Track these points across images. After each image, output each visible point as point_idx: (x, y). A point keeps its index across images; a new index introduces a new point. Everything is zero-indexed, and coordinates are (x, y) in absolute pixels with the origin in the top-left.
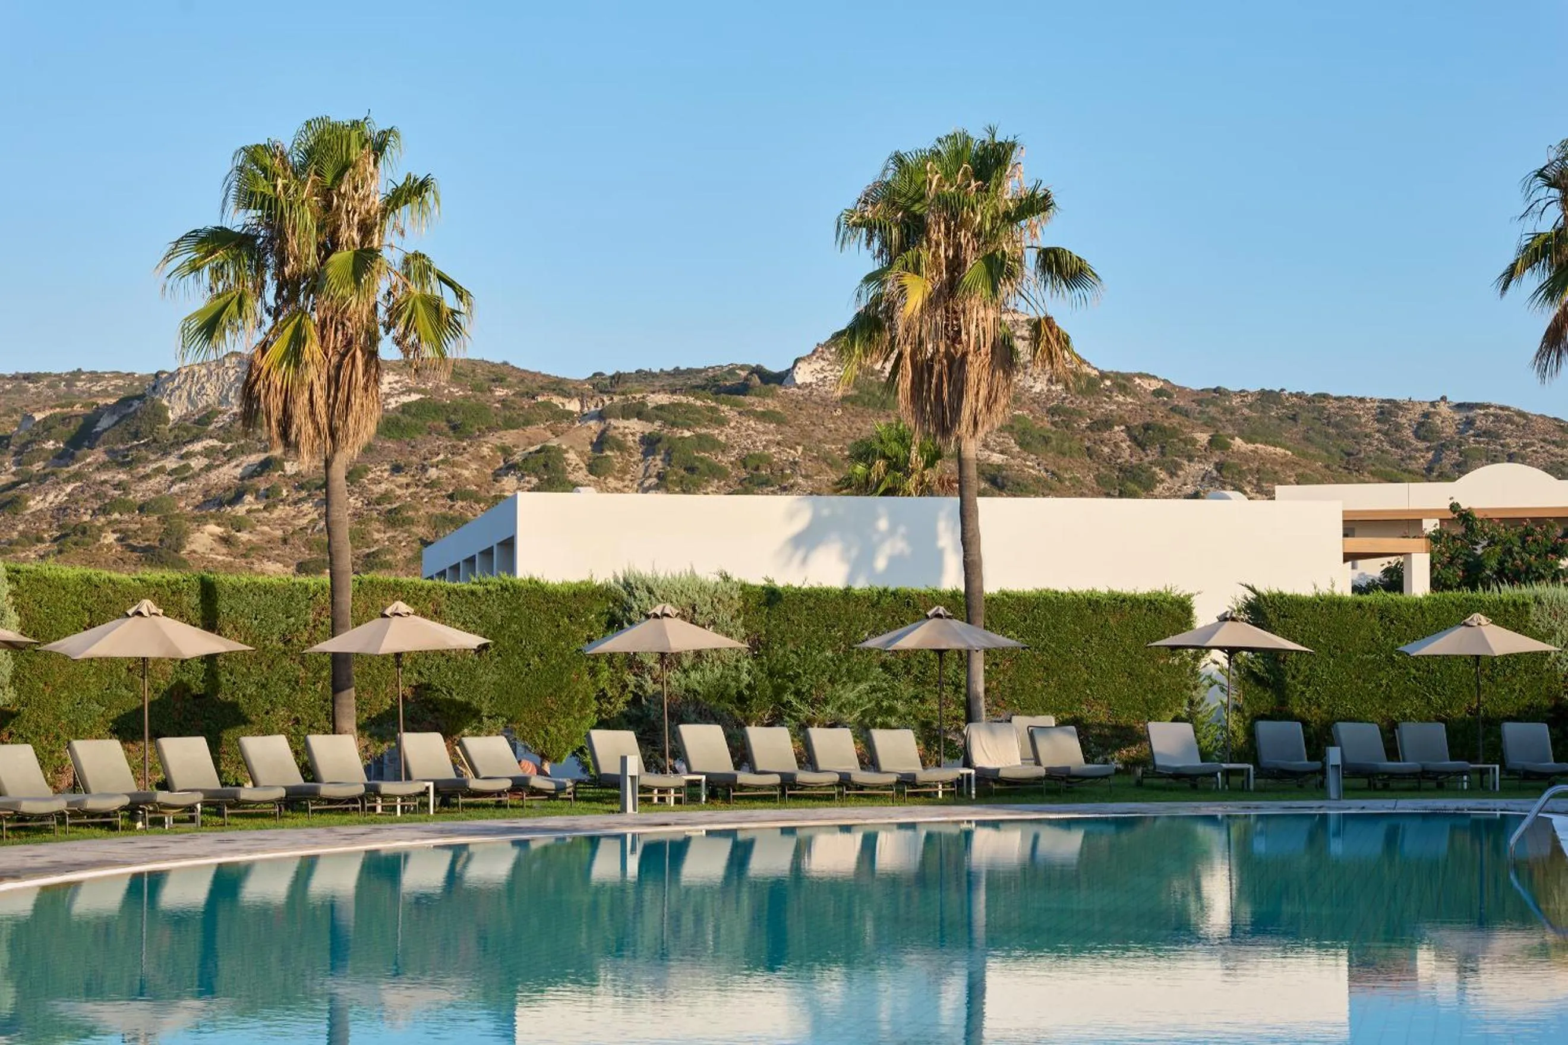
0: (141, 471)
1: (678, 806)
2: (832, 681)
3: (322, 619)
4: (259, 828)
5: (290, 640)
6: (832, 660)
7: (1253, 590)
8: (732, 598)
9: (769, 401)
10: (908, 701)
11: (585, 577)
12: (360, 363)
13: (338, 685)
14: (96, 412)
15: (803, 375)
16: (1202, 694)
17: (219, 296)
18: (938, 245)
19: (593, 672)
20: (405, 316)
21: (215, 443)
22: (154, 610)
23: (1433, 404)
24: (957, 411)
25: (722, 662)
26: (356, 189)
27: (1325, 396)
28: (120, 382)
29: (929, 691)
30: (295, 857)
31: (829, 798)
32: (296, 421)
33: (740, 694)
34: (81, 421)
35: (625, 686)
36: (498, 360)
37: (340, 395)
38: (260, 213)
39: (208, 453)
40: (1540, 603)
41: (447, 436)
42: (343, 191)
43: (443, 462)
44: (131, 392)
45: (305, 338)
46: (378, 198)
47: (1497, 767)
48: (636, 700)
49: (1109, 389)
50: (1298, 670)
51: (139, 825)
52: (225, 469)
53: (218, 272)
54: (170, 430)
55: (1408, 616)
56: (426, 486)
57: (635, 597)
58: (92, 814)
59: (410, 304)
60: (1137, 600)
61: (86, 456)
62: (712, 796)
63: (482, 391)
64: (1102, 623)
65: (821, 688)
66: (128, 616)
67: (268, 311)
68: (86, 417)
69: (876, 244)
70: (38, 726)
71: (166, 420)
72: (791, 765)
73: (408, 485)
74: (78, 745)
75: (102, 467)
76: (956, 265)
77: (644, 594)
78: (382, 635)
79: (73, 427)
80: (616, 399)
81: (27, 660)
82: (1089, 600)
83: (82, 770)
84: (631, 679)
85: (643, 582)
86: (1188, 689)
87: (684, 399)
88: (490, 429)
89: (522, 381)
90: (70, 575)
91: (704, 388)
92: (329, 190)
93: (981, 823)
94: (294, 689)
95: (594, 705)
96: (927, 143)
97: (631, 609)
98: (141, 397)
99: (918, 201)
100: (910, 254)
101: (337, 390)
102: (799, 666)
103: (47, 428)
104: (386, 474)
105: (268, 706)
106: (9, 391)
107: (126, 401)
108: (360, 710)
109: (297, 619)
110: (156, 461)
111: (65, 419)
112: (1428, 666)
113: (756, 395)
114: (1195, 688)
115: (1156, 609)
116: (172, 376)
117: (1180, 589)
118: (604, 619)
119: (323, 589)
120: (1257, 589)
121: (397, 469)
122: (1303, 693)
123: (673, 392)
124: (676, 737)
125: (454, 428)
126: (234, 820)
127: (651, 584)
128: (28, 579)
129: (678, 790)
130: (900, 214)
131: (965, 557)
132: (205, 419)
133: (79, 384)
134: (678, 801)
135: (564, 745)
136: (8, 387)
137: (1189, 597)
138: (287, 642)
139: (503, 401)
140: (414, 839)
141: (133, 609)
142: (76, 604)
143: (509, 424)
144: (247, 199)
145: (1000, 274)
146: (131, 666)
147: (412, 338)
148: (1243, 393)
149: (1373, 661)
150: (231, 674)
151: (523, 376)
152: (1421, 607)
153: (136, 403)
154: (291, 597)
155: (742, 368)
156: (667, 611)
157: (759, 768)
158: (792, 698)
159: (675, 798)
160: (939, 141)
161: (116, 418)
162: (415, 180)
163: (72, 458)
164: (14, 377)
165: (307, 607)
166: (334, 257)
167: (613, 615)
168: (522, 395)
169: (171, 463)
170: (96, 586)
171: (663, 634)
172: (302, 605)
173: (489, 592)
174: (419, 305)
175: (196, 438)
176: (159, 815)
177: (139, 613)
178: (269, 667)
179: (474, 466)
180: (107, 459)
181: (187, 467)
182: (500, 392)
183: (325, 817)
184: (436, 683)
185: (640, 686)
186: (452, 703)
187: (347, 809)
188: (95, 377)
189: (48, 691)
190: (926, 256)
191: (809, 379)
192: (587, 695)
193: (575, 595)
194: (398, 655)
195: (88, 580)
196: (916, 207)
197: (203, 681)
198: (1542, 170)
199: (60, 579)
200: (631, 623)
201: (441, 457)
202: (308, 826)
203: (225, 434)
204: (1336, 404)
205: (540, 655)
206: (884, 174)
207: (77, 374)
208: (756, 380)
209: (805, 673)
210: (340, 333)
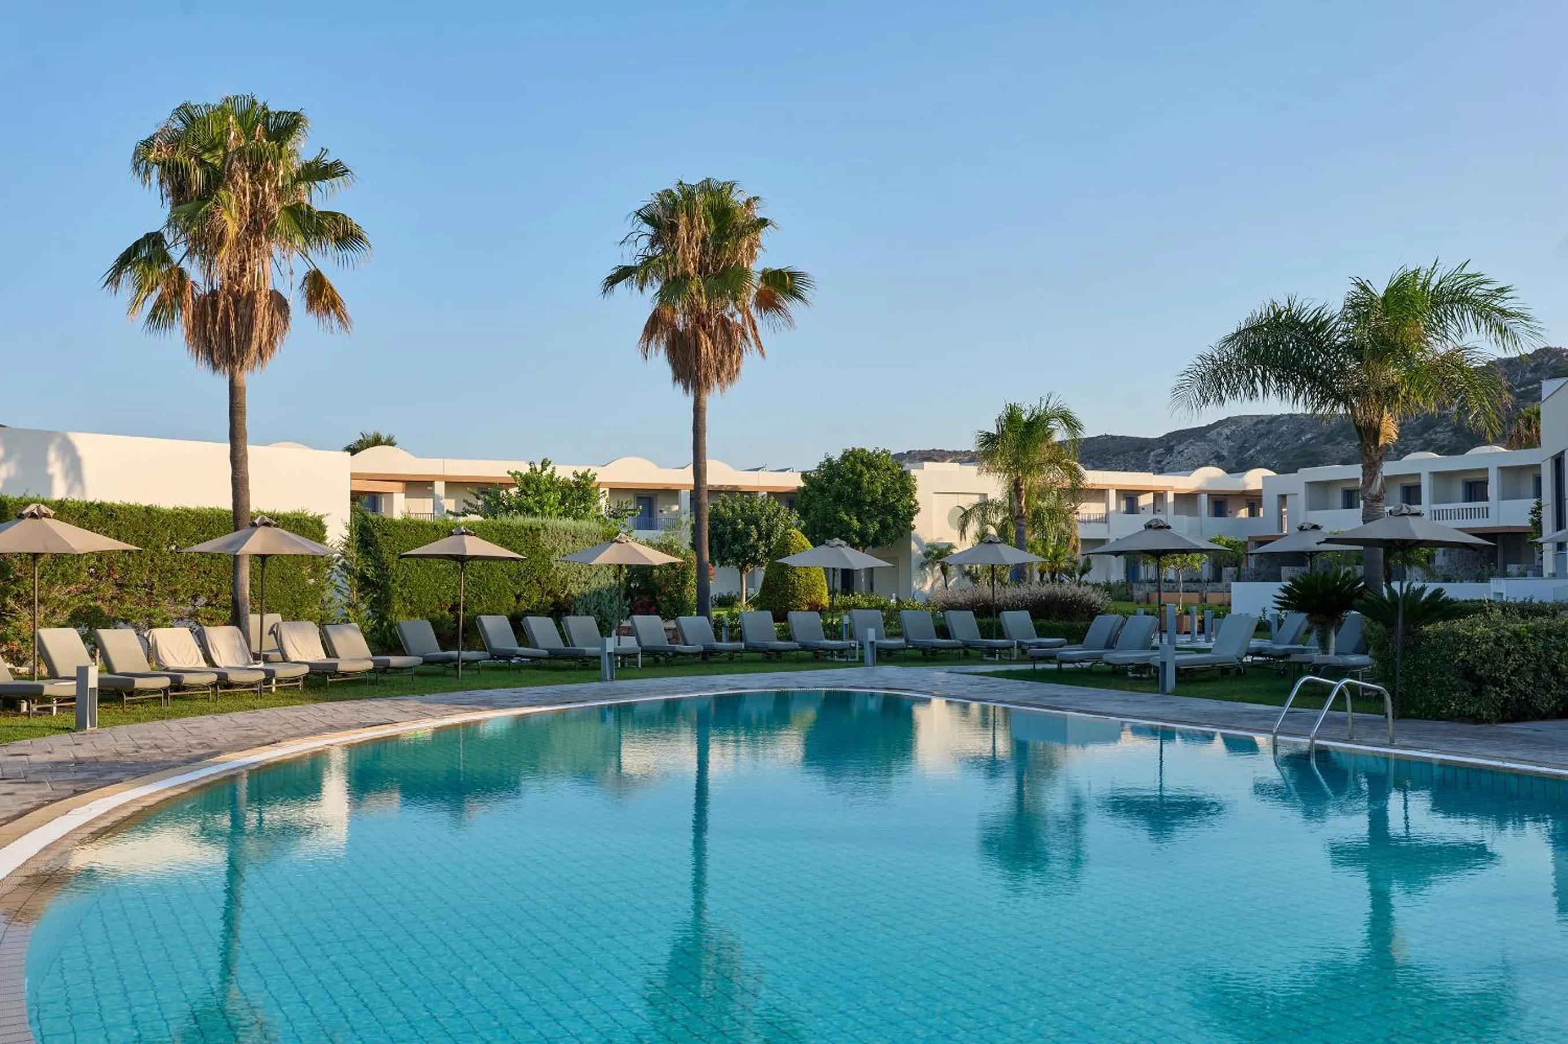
40: (546, 529)
50: (397, 576)
60: (288, 519)
99: (209, 150)
112: (479, 573)
115: (301, 526)
122: (401, 593)
137: (321, 517)
196: (209, 155)
198: (640, 211)
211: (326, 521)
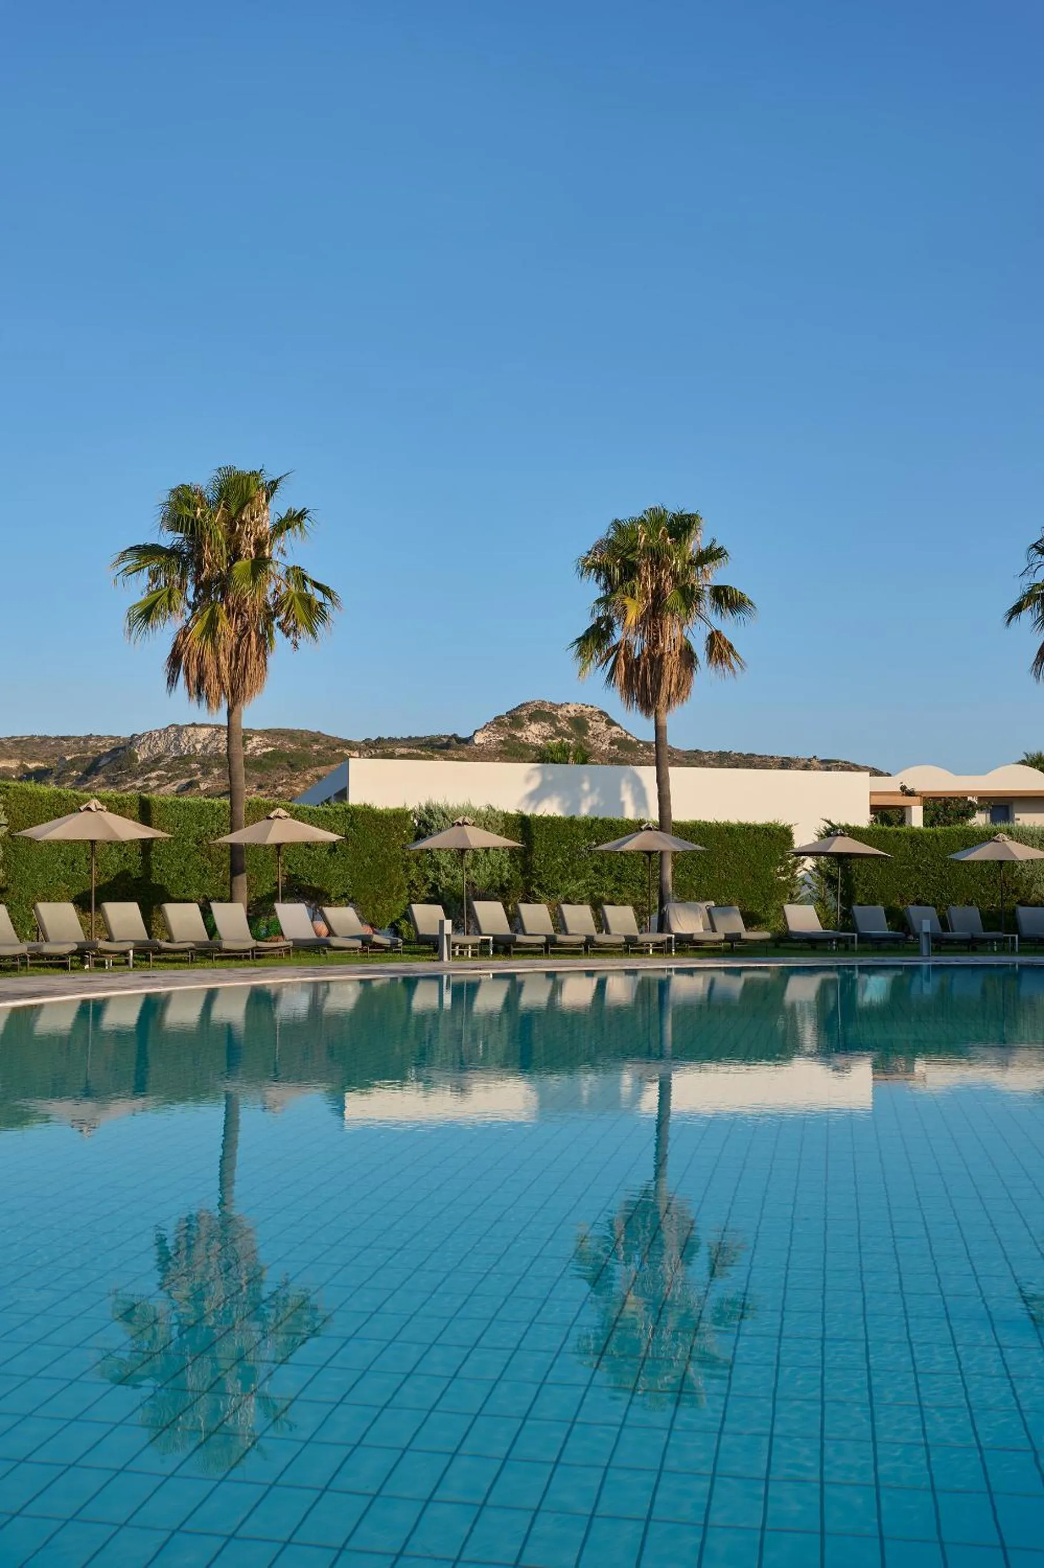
0: (123, 787)
1: (475, 958)
2: (562, 878)
3: (223, 828)
4: (175, 969)
5: (201, 842)
6: (561, 864)
7: (829, 822)
8: (497, 821)
9: (460, 752)
10: (611, 892)
11: (401, 806)
12: (254, 640)
13: (235, 870)
14: (99, 756)
15: (479, 739)
16: (798, 890)
17: (153, 592)
18: (646, 579)
19: (407, 869)
20: (286, 607)
21: (163, 773)
22: (100, 806)
23: (809, 760)
24: (656, 693)
25: (491, 864)
26: (252, 518)
27: (753, 755)
28: (113, 741)
29: (625, 886)
30: (203, 989)
31: (576, 953)
32: (207, 680)
33: (502, 886)
34: (91, 760)
35: (426, 879)
36: (315, 731)
37: (239, 663)
38: (182, 535)
39: (158, 778)
41: (288, 771)
42: (243, 518)
43: (285, 783)
44: (118, 746)
45: (218, 619)
46: (268, 525)
47: (1017, 936)
48: (434, 888)
49: (642, 749)
50: (859, 875)
51: (87, 967)
52: (169, 786)
53: (154, 576)
54: (139, 766)
55: (928, 841)
56: (276, 796)
57: (434, 818)
58: (50, 957)
59: (290, 599)
61: (94, 779)
62: (496, 951)
63: (307, 746)
64: (735, 842)
65: (554, 882)
66: (81, 811)
67: (189, 604)
68: (94, 759)
69: (602, 581)
70: (20, 896)
71: (137, 761)
72: (551, 931)
73: (266, 796)
74: (41, 906)
75: (103, 785)
76: (658, 595)
77: (441, 817)
78: (268, 830)
79: (86, 764)
80: (378, 751)
81: (14, 851)
82: (727, 827)
83: (44, 925)
84: (431, 874)
85: (439, 809)
86: (790, 886)
87: (415, 751)
88: (310, 767)
89: (327, 741)
90: (46, 792)
91: (425, 746)
92: (233, 519)
93: (679, 971)
94: (203, 876)
95: (406, 892)
96: (637, 514)
97: (432, 826)
98: (123, 748)
99: (631, 552)
100: (627, 585)
101: (237, 660)
102: (540, 868)
103: (73, 764)
104: (254, 790)
105: (185, 887)
106: (53, 746)
107: (115, 750)
108: (250, 891)
109: (206, 828)
110: (131, 782)
111: (82, 760)
113: (454, 749)
114: (794, 886)
115: (769, 834)
116: (140, 737)
117: (784, 821)
118: (414, 833)
119: (224, 807)
120: (832, 822)
121: (260, 787)
122: (863, 890)
123: (409, 748)
124: (471, 908)
125: (291, 766)
126: (157, 964)
127: (445, 811)
128: (14, 793)
129: (474, 946)
130: (618, 561)
131: (659, 792)
132: (158, 759)
133: (91, 742)
134: (474, 954)
135: (386, 917)
136: (53, 743)
137: (790, 826)
138: (199, 843)
139: (317, 752)
140: (295, 977)
141: (85, 806)
142: (49, 812)
143: (321, 764)
144: (175, 522)
145: (692, 597)
146: (88, 857)
147: (291, 623)
148: (710, 753)
149: (907, 870)
150: (159, 864)
151: (329, 739)
152: (936, 835)
153: (121, 752)
154: (202, 812)
155: (445, 737)
156: (466, 820)
157: (528, 932)
158: (535, 889)
159: (472, 952)
160: (645, 512)
161: (109, 759)
162: (295, 512)
163: (86, 781)
164: (56, 738)
165: (213, 819)
166: (237, 564)
167: (419, 831)
168: (328, 748)
169: (139, 783)
170: (64, 800)
171: (465, 836)
172: (210, 818)
173: (337, 813)
174: (297, 600)
175: (153, 770)
176: (101, 959)
177: (89, 809)
178: (186, 860)
179: (302, 786)
180: (105, 781)
181: (148, 785)
182: (316, 747)
183: (226, 962)
184: (300, 873)
185: (437, 879)
186: (311, 888)
187: (241, 956)
188: (99, 738)
189: (28, 873)
190: (639, 588)
191: (482, 741)
192: (402, 884)
193: (394, 816)
194: (278, 846)
195: (59, 794)
196: (629, 557)
197: (140, 869)
199: (39, 793)
200: (431, 834)
201: (284, 781)
202: (213, 968)
203: (169, 768)
204: (759, 759)
205: (371, 856)
206: (608, 534)
207: (90, 737)
208: (454, 741)
209: (545, 872)
210: (239, 621)
211: (794, 830)
